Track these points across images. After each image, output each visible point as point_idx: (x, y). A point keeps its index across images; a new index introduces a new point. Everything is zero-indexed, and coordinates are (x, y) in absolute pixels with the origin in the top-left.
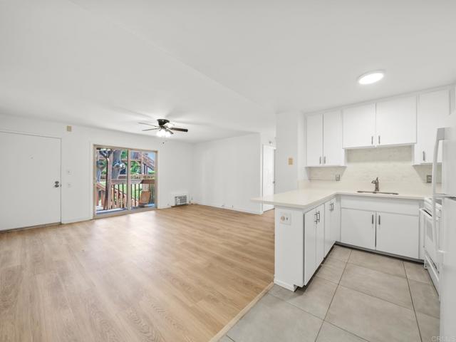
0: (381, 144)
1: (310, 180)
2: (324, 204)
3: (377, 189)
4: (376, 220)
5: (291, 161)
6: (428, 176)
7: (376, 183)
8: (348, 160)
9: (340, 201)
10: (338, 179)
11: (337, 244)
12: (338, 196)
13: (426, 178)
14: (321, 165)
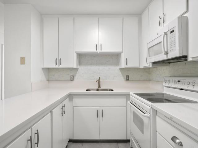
0: (102, 51)
1: (48, 80)
2: (51, 112)
3: (99, 86)
4: (100, 114)
5: (23, 61)
6: (127, 76)
7: (99, 82)
8: (80, 63)
9: (73, 100)
10: (72, 79)
11: (71, 141)
12: (71, 96)
13: (126, 78)
14: (57, 66)
